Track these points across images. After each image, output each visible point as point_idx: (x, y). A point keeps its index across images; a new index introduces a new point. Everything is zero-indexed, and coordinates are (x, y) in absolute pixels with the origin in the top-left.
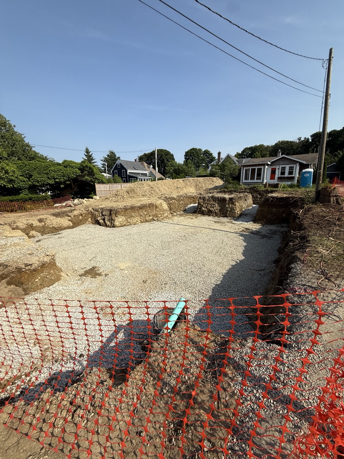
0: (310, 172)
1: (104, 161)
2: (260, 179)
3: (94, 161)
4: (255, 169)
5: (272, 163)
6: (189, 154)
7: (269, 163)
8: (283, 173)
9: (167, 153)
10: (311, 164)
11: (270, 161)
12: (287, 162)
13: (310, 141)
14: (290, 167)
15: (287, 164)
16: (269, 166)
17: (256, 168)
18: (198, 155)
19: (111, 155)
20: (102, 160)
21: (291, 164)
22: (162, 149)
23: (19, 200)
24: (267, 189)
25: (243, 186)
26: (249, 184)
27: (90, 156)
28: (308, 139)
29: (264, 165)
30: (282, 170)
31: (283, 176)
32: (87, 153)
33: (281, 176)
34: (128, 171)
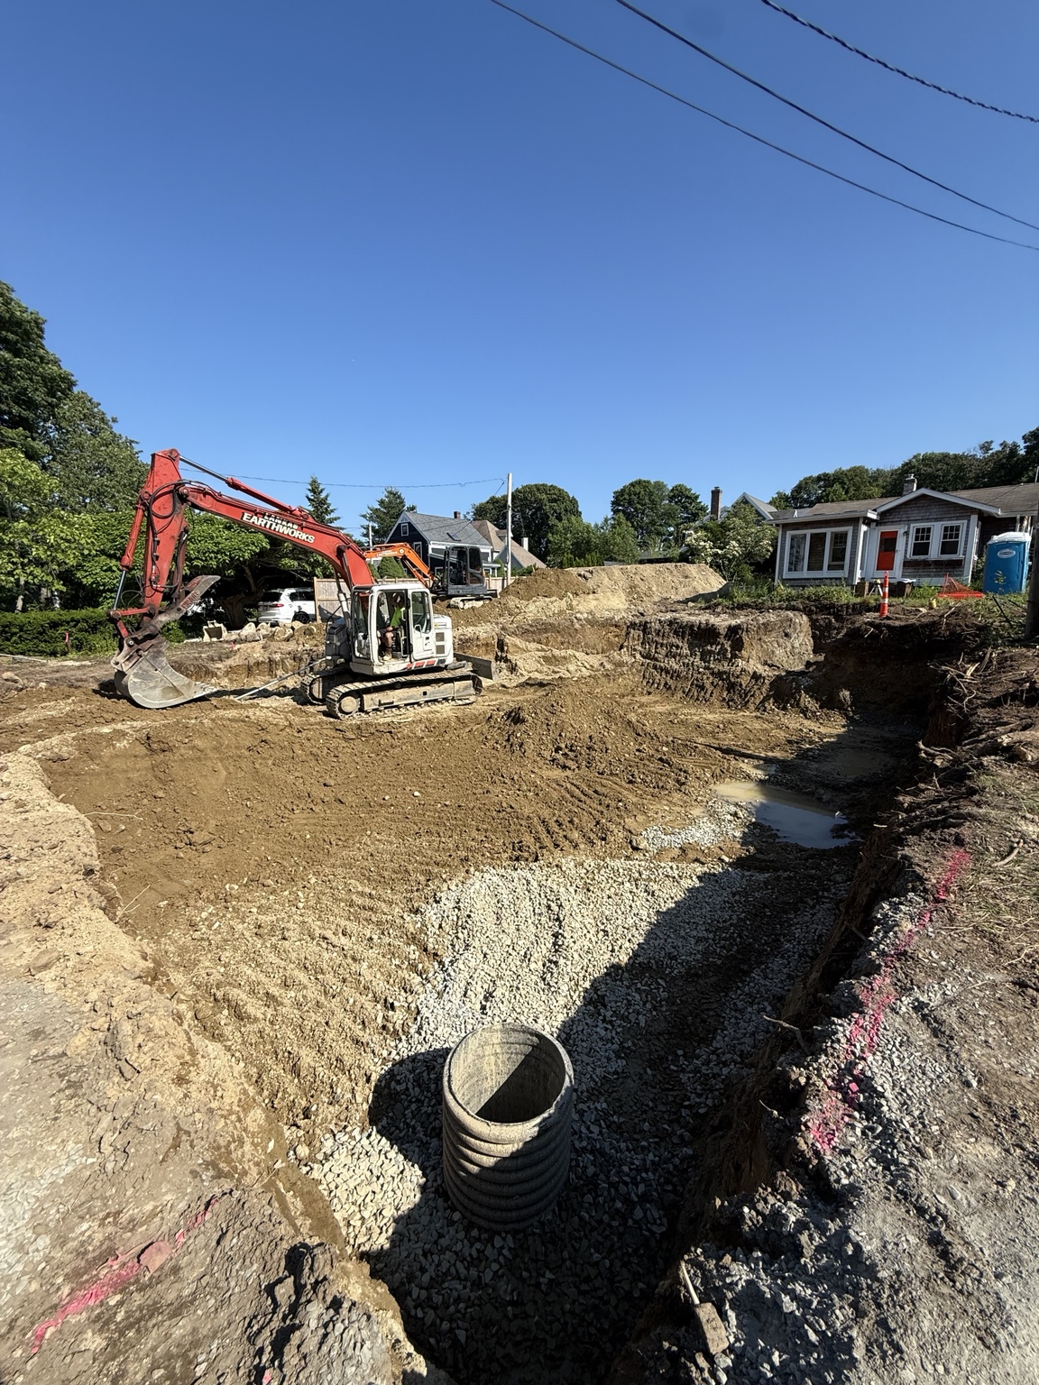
0: (1019, 544)
1: (371, 519)
2: (842, 567)
3: (333, 515)
4: (825, 534)
5: (882, 515)
6: (627, 496)
7: (873, 516)
8: (921, 548)
9: (558, 496)
10: (1022, 519)
11: (875, 510)
12: (935, 510)
13: (1022, 452)
14: (946, 529)
15: (936, 520)
16: (873, 525)
17: (829, 531)
18: (652, 502)
19: (390, 502)
20: (364, 516)
21: (950, 519)
22: (543, 485)
23: (78, 622)
24: (864, 602)
25: (783, 590)
26: (803, 583)
27: (323, 502)
28: (1015, 447)
29: (854, 521)
30: (917, 538)
31: (922, 557)
32: (315, 493)
33: (917, 557)
34: (430, 547)
